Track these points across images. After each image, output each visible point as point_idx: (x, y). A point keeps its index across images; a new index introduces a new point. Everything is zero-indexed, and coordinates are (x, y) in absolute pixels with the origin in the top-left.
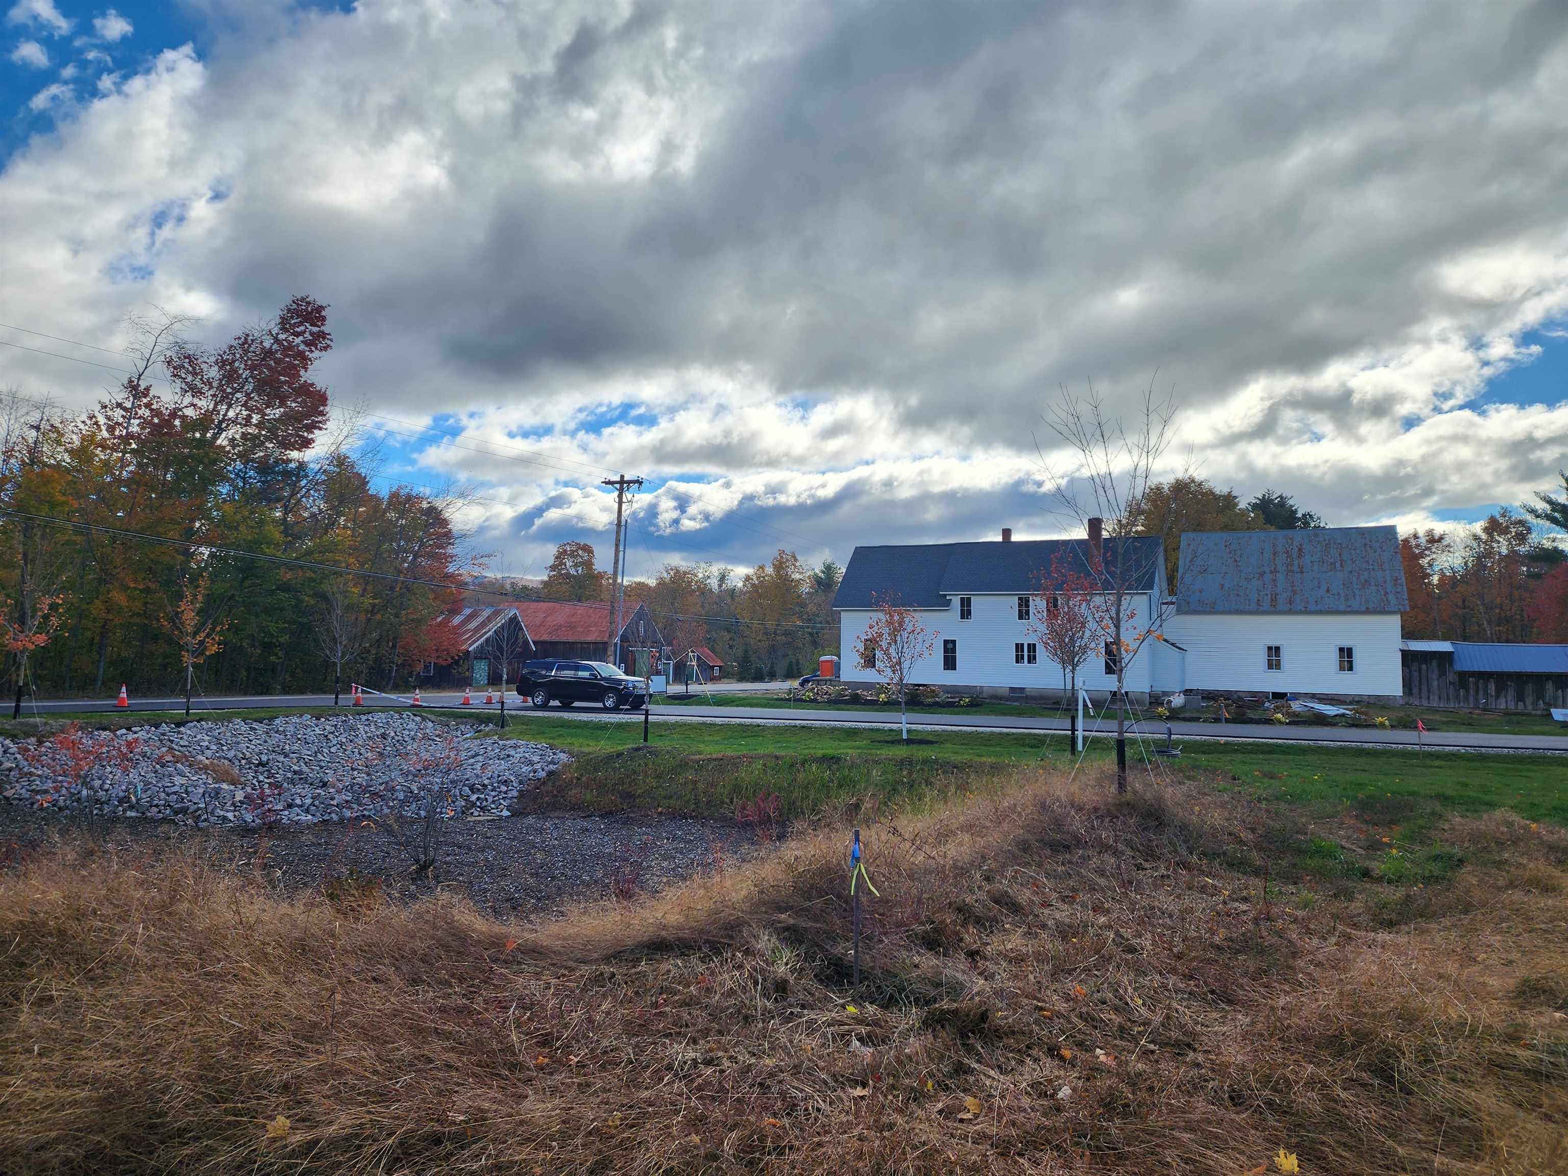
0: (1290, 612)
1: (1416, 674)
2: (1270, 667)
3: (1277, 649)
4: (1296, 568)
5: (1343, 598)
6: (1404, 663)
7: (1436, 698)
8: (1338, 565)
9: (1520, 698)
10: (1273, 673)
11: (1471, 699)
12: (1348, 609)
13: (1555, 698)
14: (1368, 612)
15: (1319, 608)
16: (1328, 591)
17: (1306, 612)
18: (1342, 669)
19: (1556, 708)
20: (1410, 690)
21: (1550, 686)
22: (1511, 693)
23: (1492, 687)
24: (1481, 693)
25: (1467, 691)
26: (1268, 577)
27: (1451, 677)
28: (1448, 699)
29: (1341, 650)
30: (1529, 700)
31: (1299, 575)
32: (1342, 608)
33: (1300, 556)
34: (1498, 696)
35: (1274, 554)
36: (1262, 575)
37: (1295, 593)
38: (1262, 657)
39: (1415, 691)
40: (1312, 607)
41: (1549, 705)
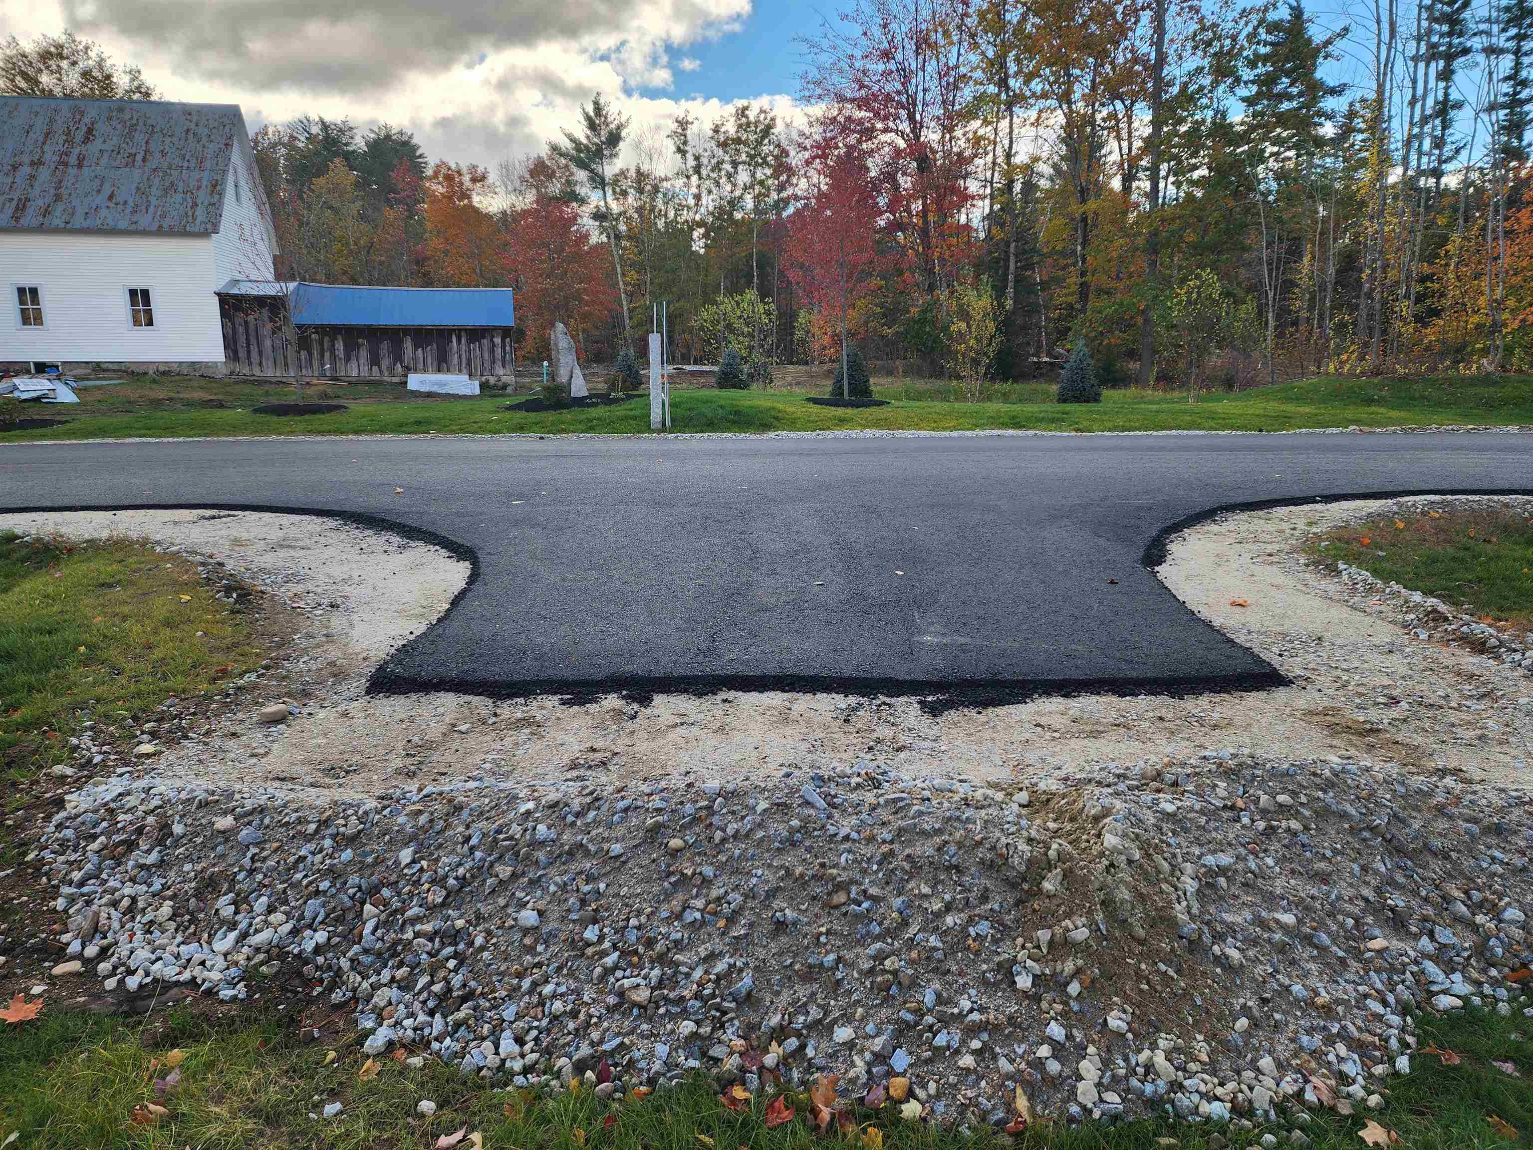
0: (41, 229)
1: (241, 330)
2: (26, 321)
3: (34, 291)
4: (73, 160)
5: (129, 209)
6: (224, 314)
7: (271, 363)
8: (139, 158)
9: (375, 361)
10: (31, 332)
11: (316, 364)
12: (134, 227)
13: (415, 359)
14: (160, 232)
15: (86, 224)
16: (110, 198)
17: (68, 230)
18: (136, 322)
19: (416, 371)
20: (236, 352)
21: (408, 344)
22: (364, 353)
23: (340, 346)
24: (327, 355)
25: (310, 354)
26: (26, 170)
27: (289, 332)
28: (286, 364)
29: (133, 293)
30: (385, 363)
31: (73, 171)
32: (123, 225)
33: (86, 140)
34: (348, 359)
35: (47, 135)
36: (15, 167)
37: (58, 198)
39: (242, 354)
40: (78, 221)
41: (408, 369)
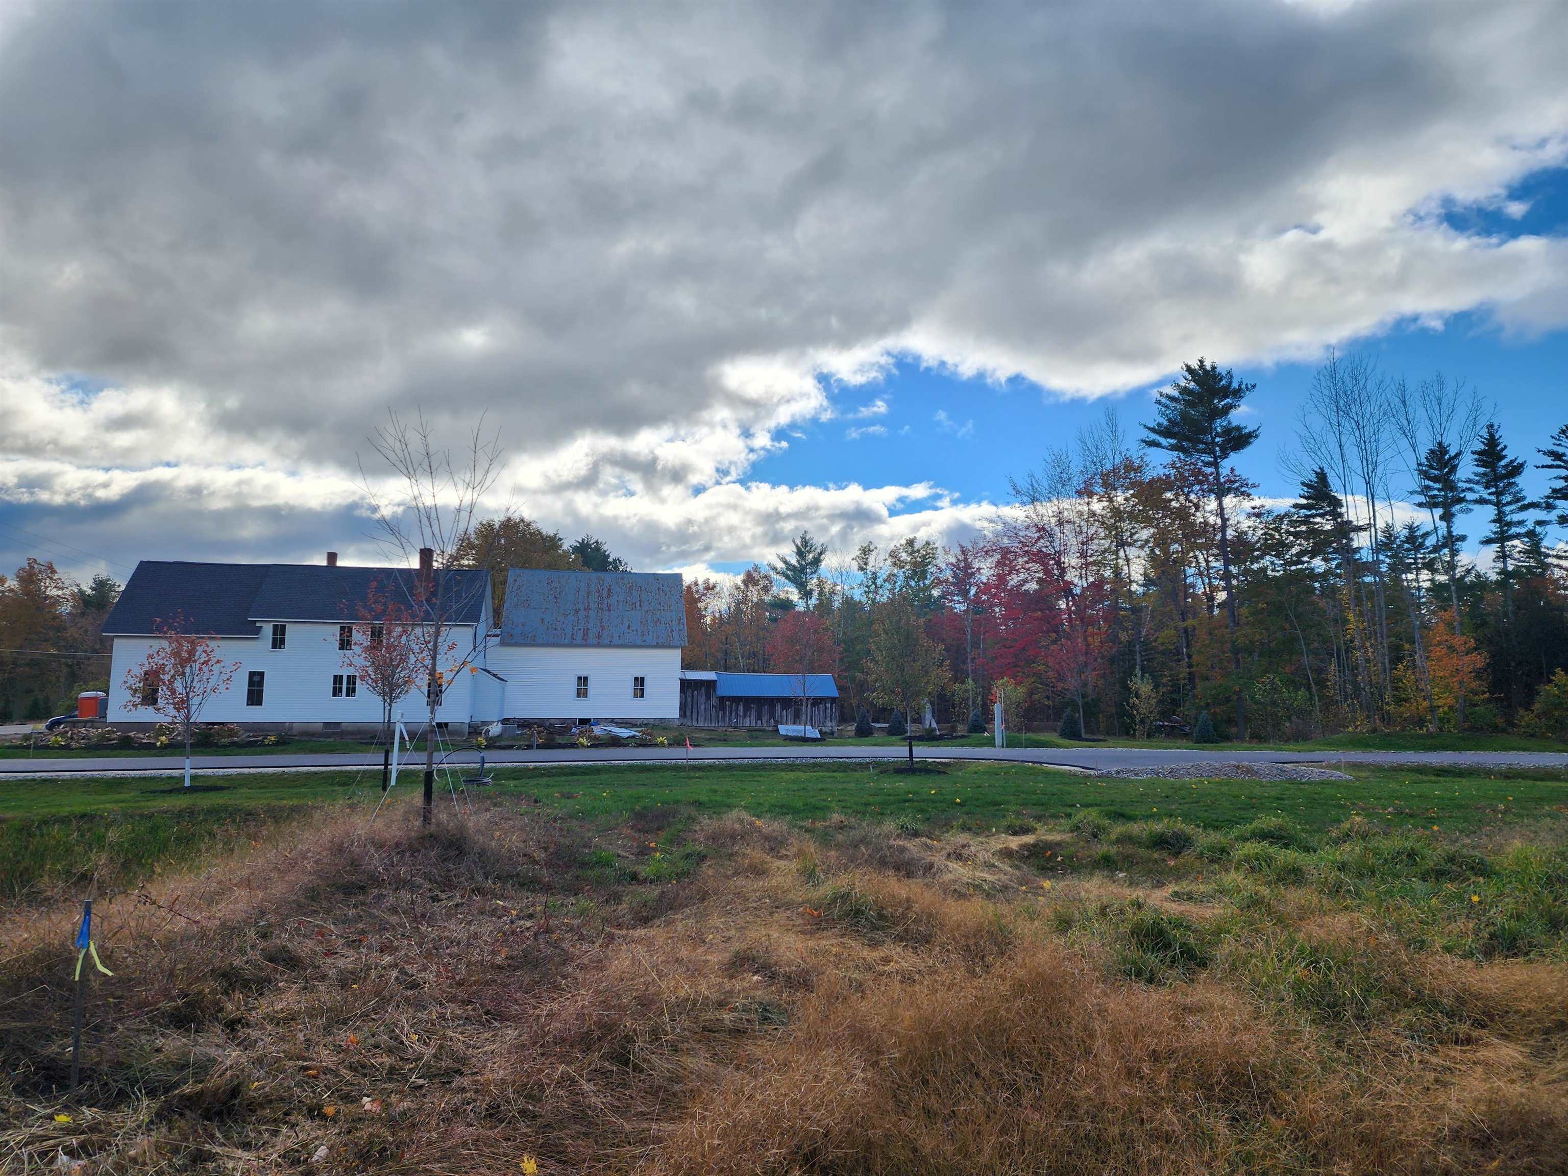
0: (599, 645)
1: (689, 699)
2: (579, 695)
3: (586, 679)
4: (605, 606)
5: (640, 634)
6: (682, 690)
7: (703, 719)
8: (638, 604)
9: (759, 717)
10: (582, 702)
11: (727, 719)
12: (643, 644)
13: (781, 717)
14: (658, 646)
15: (620, 642)
16: (629, 627)
17: (610, 645)
18: (635, 696)
19: (782, 724)
20: (685, 713)
21: (778, 707)
22: (753, 714)
23: (741, 708)
24: (734, 714)
25: (724, 713)
26: (582, 613)
27: (714, 701)
28: (711, 720)
29: (636, 679)
30: (765, 719)
31: (607, 613)
32: (639, 642)
33: (609, 596)
34: (745, 716)
35: (588, 593)
36: (577, 611)
37: (603, 628)
38: (573, 687)
39: (688, 713)
40: (616, 641)
41: (777, 722)
